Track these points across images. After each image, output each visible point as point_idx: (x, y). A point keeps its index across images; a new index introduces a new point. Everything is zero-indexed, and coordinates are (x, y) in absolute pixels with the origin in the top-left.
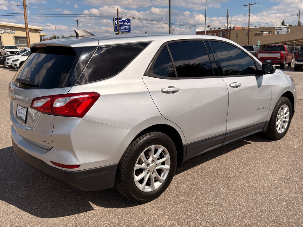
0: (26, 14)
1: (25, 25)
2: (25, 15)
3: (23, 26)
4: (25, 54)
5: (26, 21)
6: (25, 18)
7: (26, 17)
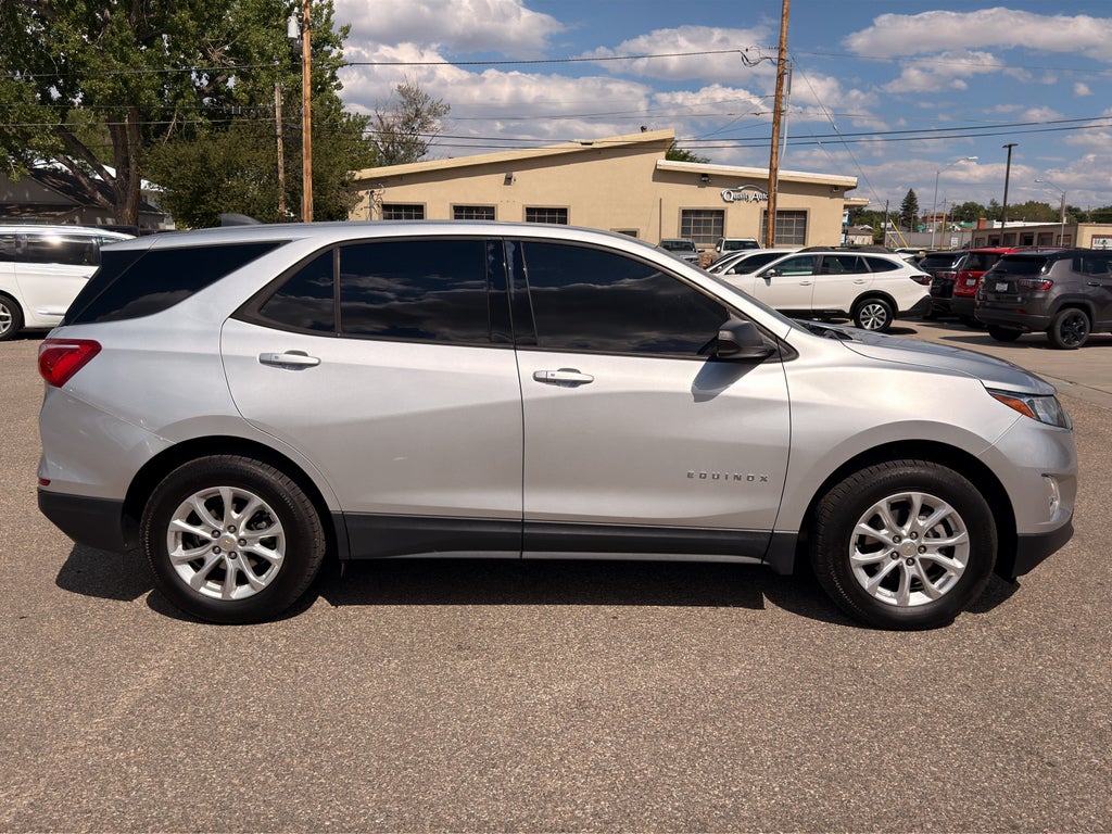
0: (779, 137)
1: (768, 171)
2: (775, 144)
3: (764, 173)
4: (773, 271)
5: (774, 161)
6: (772, 152)
7: (774, 150)
